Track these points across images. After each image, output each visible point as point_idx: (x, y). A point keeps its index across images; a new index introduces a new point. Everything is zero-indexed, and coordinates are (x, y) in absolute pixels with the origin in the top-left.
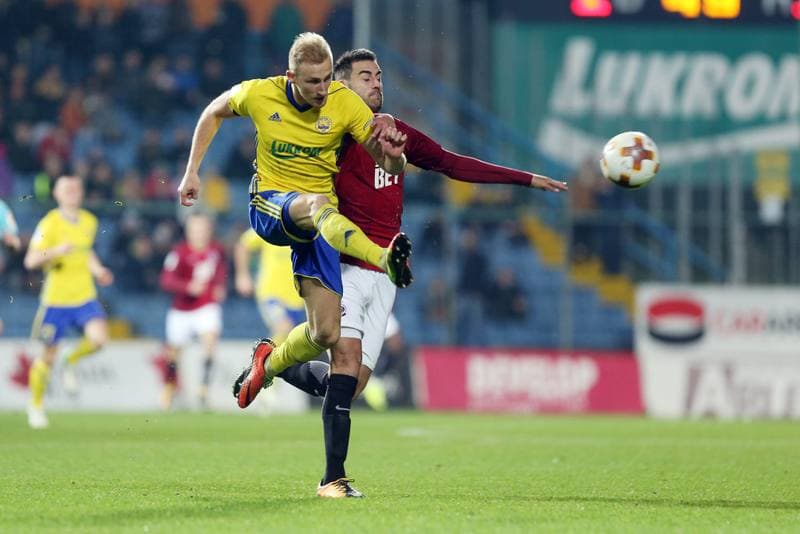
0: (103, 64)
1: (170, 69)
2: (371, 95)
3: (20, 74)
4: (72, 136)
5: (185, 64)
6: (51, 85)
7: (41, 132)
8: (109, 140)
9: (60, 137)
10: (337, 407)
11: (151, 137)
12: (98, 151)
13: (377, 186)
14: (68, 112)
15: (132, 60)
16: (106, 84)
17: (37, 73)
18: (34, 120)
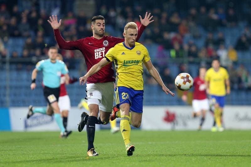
0: (193, 11)
1: (216, 13)
2: (100, 31)
3: (165, 15)
4: (183, 36)
5: (221, 11)
6: (175, 19)
7: (172, 35)
8: (195, 37)
9: (179, 37)
10: (89, 126)
11: (210, 36)
12: (192, 41)
13: (96, 58)
14: (181, 28)
15: (203, 10)
16: (194, 18)
17: (170, 15)
18: (170, 31)
